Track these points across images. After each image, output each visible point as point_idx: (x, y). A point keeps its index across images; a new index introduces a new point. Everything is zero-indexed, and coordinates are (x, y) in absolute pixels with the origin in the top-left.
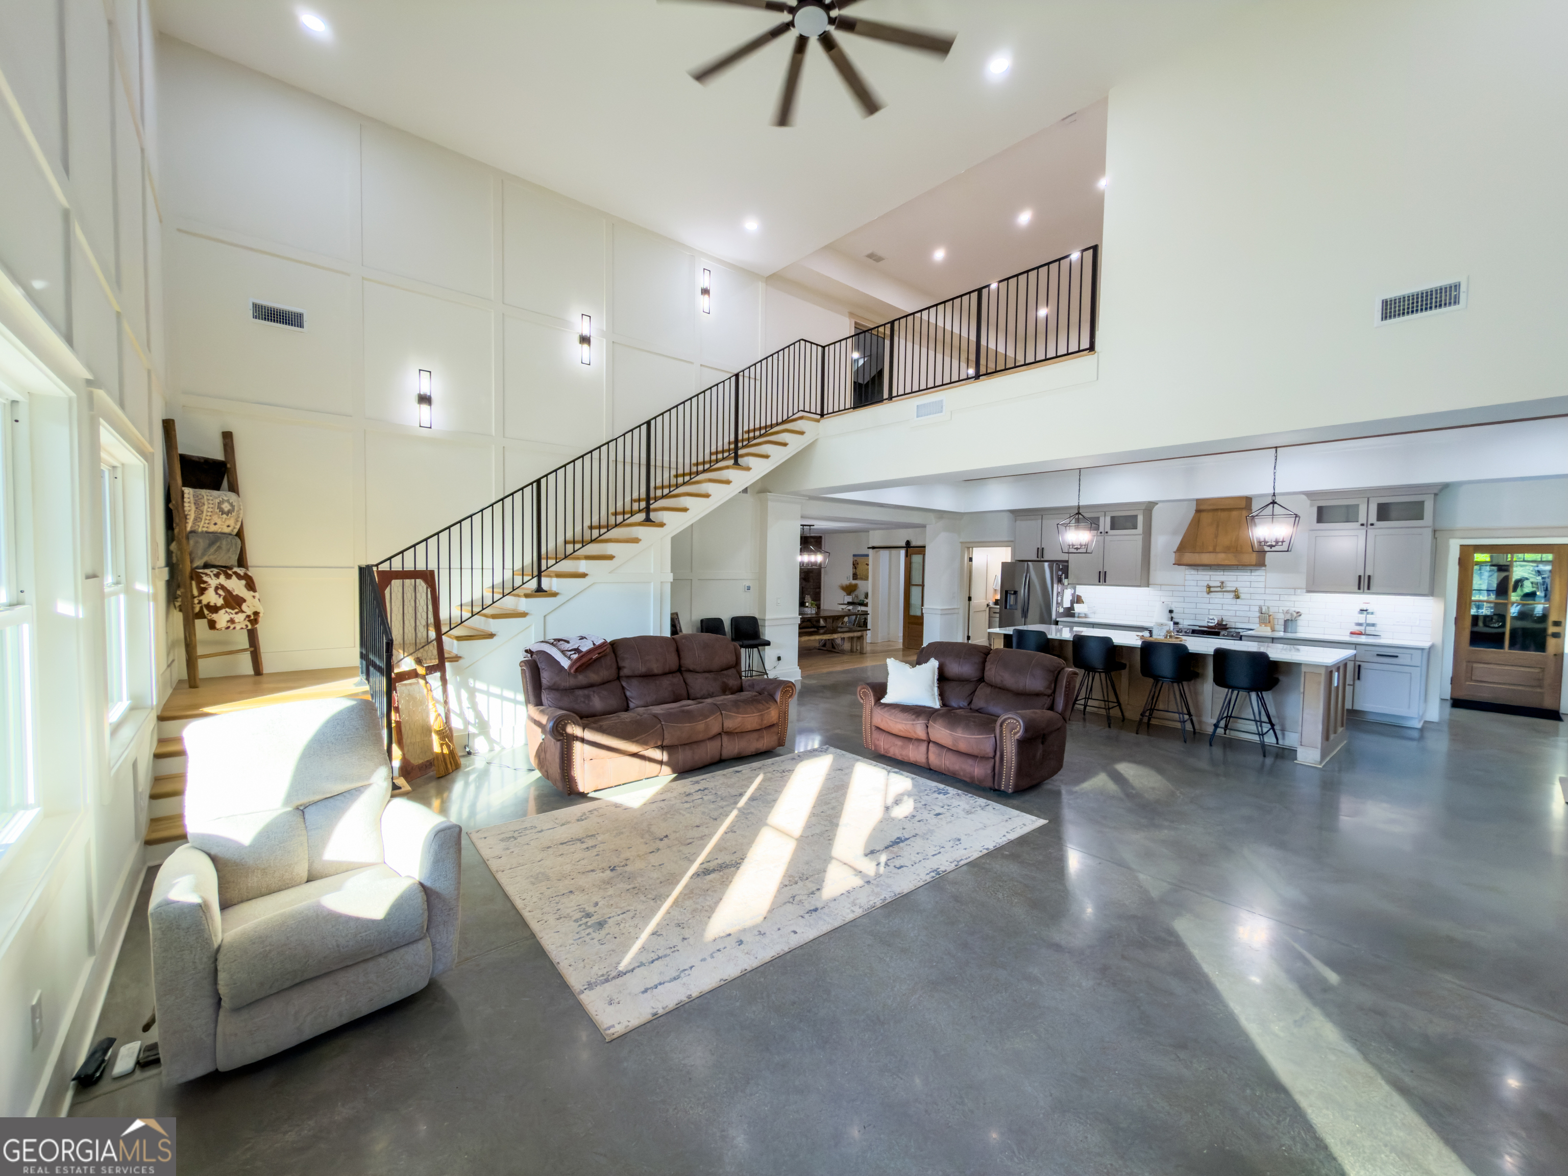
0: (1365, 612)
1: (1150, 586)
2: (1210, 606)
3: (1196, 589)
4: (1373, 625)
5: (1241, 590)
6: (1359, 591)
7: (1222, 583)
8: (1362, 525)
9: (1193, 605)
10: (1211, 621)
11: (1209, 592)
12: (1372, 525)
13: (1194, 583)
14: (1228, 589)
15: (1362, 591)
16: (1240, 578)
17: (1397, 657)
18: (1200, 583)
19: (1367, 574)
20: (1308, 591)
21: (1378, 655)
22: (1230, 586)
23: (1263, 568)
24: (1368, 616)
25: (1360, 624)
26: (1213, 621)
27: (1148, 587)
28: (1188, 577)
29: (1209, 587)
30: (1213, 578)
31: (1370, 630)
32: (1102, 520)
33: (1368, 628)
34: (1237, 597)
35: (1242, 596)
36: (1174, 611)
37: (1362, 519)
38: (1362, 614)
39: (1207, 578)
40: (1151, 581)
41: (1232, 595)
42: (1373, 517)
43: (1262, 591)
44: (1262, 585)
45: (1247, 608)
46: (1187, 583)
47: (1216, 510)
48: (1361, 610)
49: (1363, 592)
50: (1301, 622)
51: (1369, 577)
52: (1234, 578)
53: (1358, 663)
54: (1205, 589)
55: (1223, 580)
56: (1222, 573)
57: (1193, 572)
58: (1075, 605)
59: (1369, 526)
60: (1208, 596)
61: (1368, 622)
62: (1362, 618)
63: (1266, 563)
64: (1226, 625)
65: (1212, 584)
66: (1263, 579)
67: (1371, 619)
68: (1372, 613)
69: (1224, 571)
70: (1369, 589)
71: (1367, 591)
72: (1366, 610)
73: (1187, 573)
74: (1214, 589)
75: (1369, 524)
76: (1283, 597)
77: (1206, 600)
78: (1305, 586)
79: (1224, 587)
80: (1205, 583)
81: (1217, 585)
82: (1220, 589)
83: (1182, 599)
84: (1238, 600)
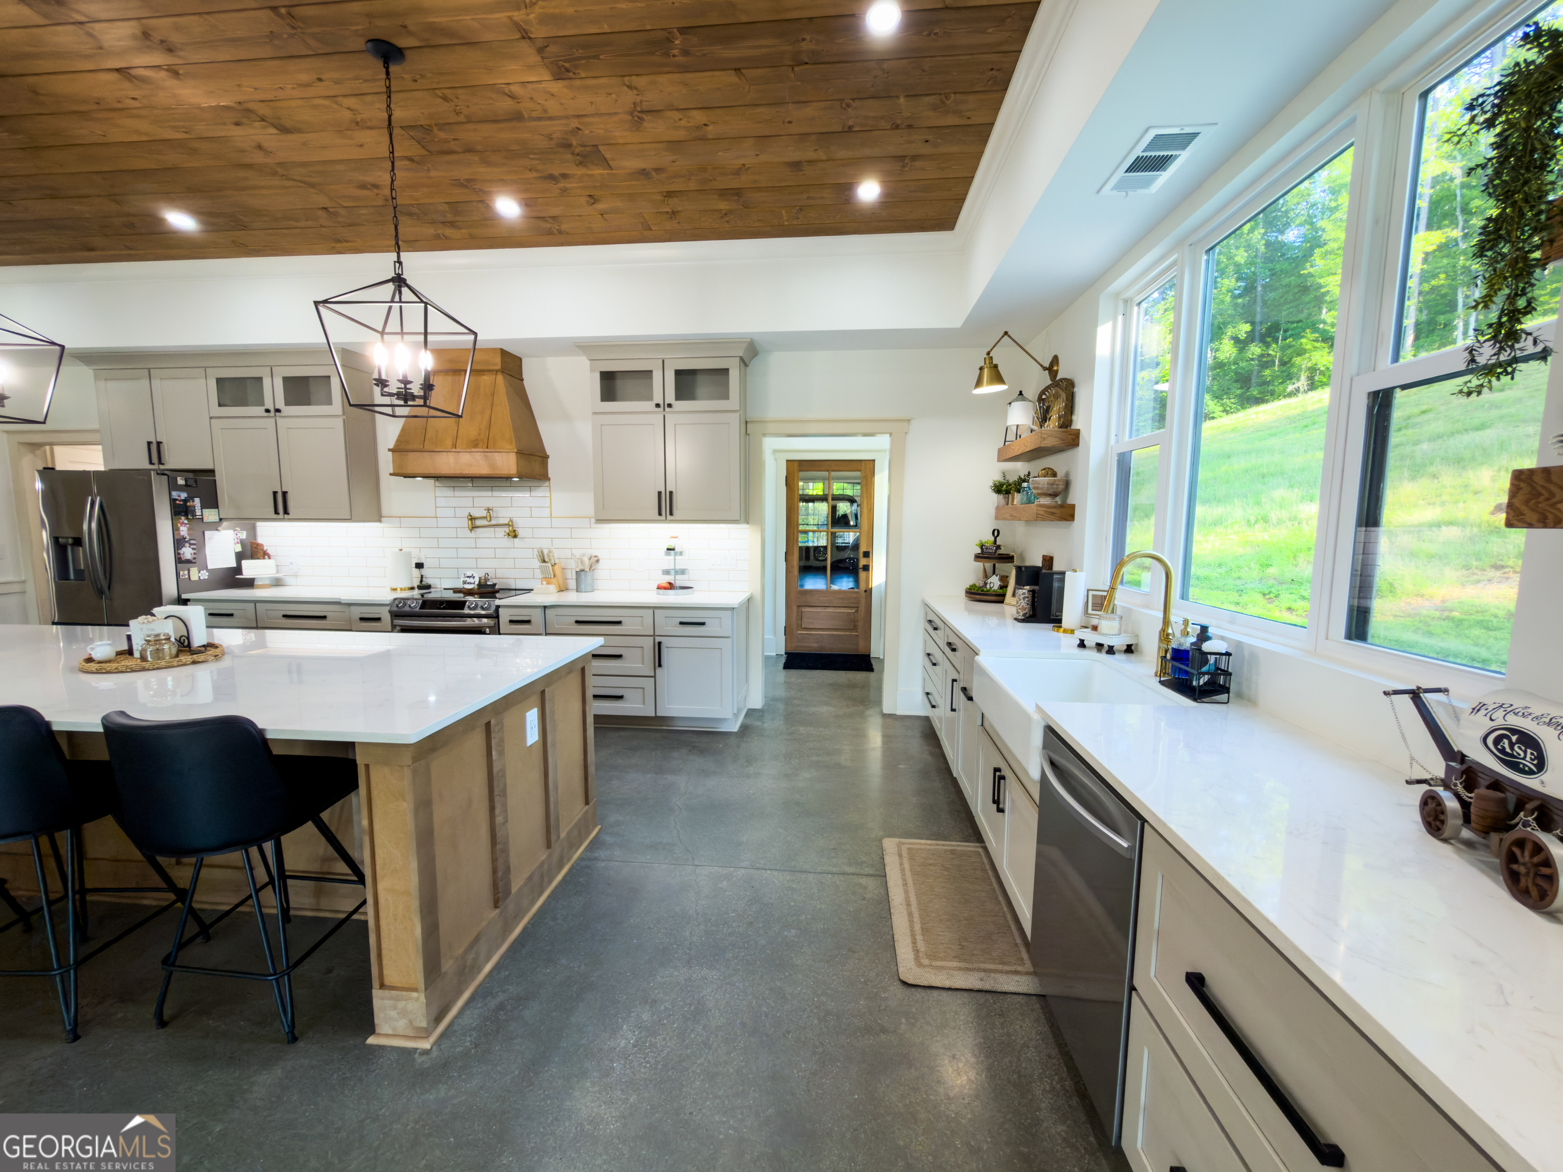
0: (672, 552)
1: (383, 519)
2: (470, 554)
3: (454, 522)
4: (683, 572)
5: (518, 523)
6: (660, 518)
7: (489, 510)
8: (658, 405)
9: (453, 553)
10: (469, 580)
11: (473, 528)
12: (670, 406)
13: (451, 512)
14: (502, 521)
15: (663, 517)
16: (515, 502)
17: (703, 624)
18: (458, 512)
19: (668, 490)
20: (599, 521)
21: (681, 623)
22: (502, 515)
23: (547, 484)
24: (677, 557)
25: (667, 572)
26: (471, 580)
27: (380, 521)
28: (441, 502)
29: (472, 519)
30: (478, 502)
31: (680, 581)
32: (267, 382)
33: (678, 577)
34: (513, 535)
35: (521, 532)
36: (425, 566)
37: (658, 396)
38: (669, 555)
39: (469, 502)
40: (385, 511)
41: (506, 531)
42: (671, 397)
43: (547, 522)
44: (546, 512)
45: (525, 553)
46: (440, 513)
48: (668, 549)
49: (667, 520)
50: (601, 572)
51: (671, 493)
52: (507, 502)
53: (658, 639)
54: (466, 523)
55: (490, 505)
56: (489, 494)
57: (448, 492)
58: (245, 563)
59: (667, 408)
60: (473, 535)
61: (677, 567)
62: (668, 562)
63: (550, 476)
64: (495, 585)
65: (476, 514)
66: (547, 502)
67: (680, 563)
68: (681, 554)
69: (492, 488)
70: (671, 514)
71: (669, 517)
72: (673, 549)
73: (439, 493)
74: (478, 523)
75: (667, 404)
76: (576, 533)
77: (472, 543)
78: (594, 512)
79: (487, 518)
80: (467, 512)
81: (485, 515)
82: (486, 521)
83: (434, 542)
84: (516, 540)
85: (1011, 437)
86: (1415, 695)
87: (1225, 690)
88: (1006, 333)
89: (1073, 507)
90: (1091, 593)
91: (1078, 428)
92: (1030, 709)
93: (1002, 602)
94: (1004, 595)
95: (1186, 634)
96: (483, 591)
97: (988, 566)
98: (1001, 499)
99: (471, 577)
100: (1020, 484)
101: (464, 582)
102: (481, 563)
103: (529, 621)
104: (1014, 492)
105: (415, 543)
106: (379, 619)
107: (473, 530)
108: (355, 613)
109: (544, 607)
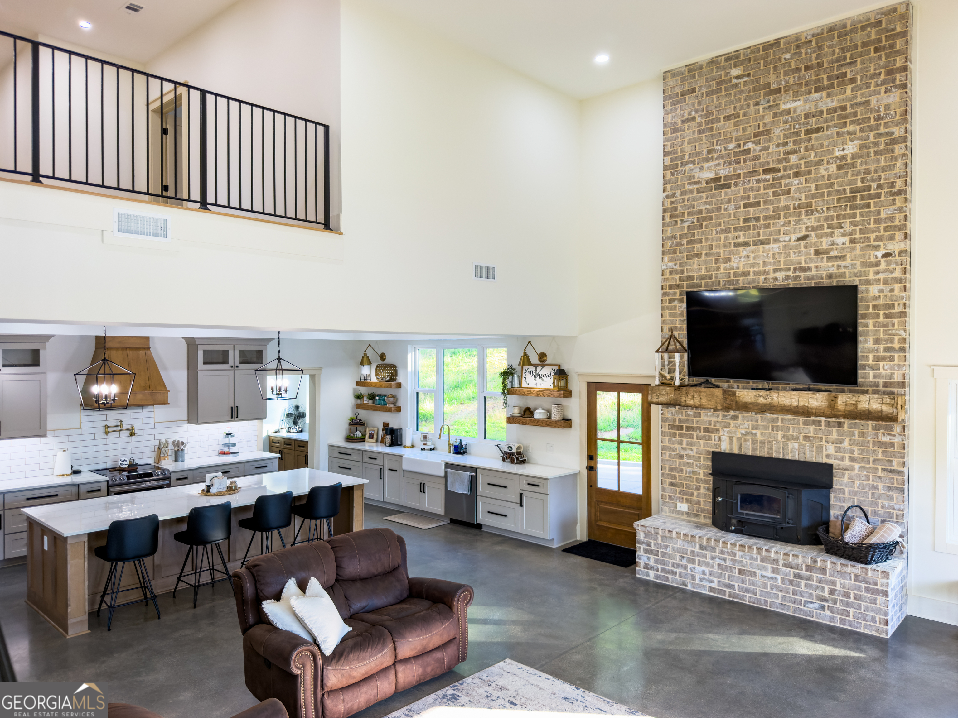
0: (230, 436)
1: (46, 435)
2: (107, 447)
3: (93, 430)
4: (234, 445)
5: (136, 427)
6: (231, 419)
7: (121, 422)
8: (232, 367)
9: (91, 449)
13: (91, 425)
14: (126, 427)
15: (233, 419)
16: (134, 416)
17: (266, 466)
18: (97, 424)
19: (235, 406)
21: (256, 468)
22: (126, 425)
23: (167, 405)
25: (224, 446)
28: (84, 419)
29: (106, 427)
33: (231, 447)
34: (132, 434)
35: (137, 432)
37: (231, 362)
39: (104, 418)
41: (128, 433)
42: (237, 361)
43: (152, 426)
45: (140, 444)
46: (83, 425)
47: (126, 348)
48: (227, 434)
49: (234, 421)
51: (238, 407)
52: (128, 416)
54: (102, 430)
55: (118, 419)
57: (90, 413)
59: (236, 368)
62: (226, 441)
66: (151, 414)
67: (232, 440)
70: (237, 417)
71: (236, 419)
72: (230, 434)
73: (83, 414)
74: (110, 429)
75: (235, 365)
76: (169, 430)
77: (104, 441)
78: (186, 418)
79: (120, 426)
80: (103, 424)
81: (115, 424)
82: (119, 428)
83: (78, 444)
84: (133, 437)
85: (362, 378)
86: (497, 445)
87: (466, 452)
88: (370, 345)
89: (400, 407)
90: (423, 435)
91: (400, 382)
92: (440, 462)
93: (364, 441)
94: (365, 439)
95: (456, 442)
96: (131, 468)
97: (353, 428)
98: (359, 401)
99: (125, 461)
100: (372, 397)
101: (122, 464)
102: (110, 453)
103: (186, 478)
104: (365, 399)
105: (65, 446)
106: (99, 490)
107: (107, 434)
108: (83, 489)
109: (193, 470)
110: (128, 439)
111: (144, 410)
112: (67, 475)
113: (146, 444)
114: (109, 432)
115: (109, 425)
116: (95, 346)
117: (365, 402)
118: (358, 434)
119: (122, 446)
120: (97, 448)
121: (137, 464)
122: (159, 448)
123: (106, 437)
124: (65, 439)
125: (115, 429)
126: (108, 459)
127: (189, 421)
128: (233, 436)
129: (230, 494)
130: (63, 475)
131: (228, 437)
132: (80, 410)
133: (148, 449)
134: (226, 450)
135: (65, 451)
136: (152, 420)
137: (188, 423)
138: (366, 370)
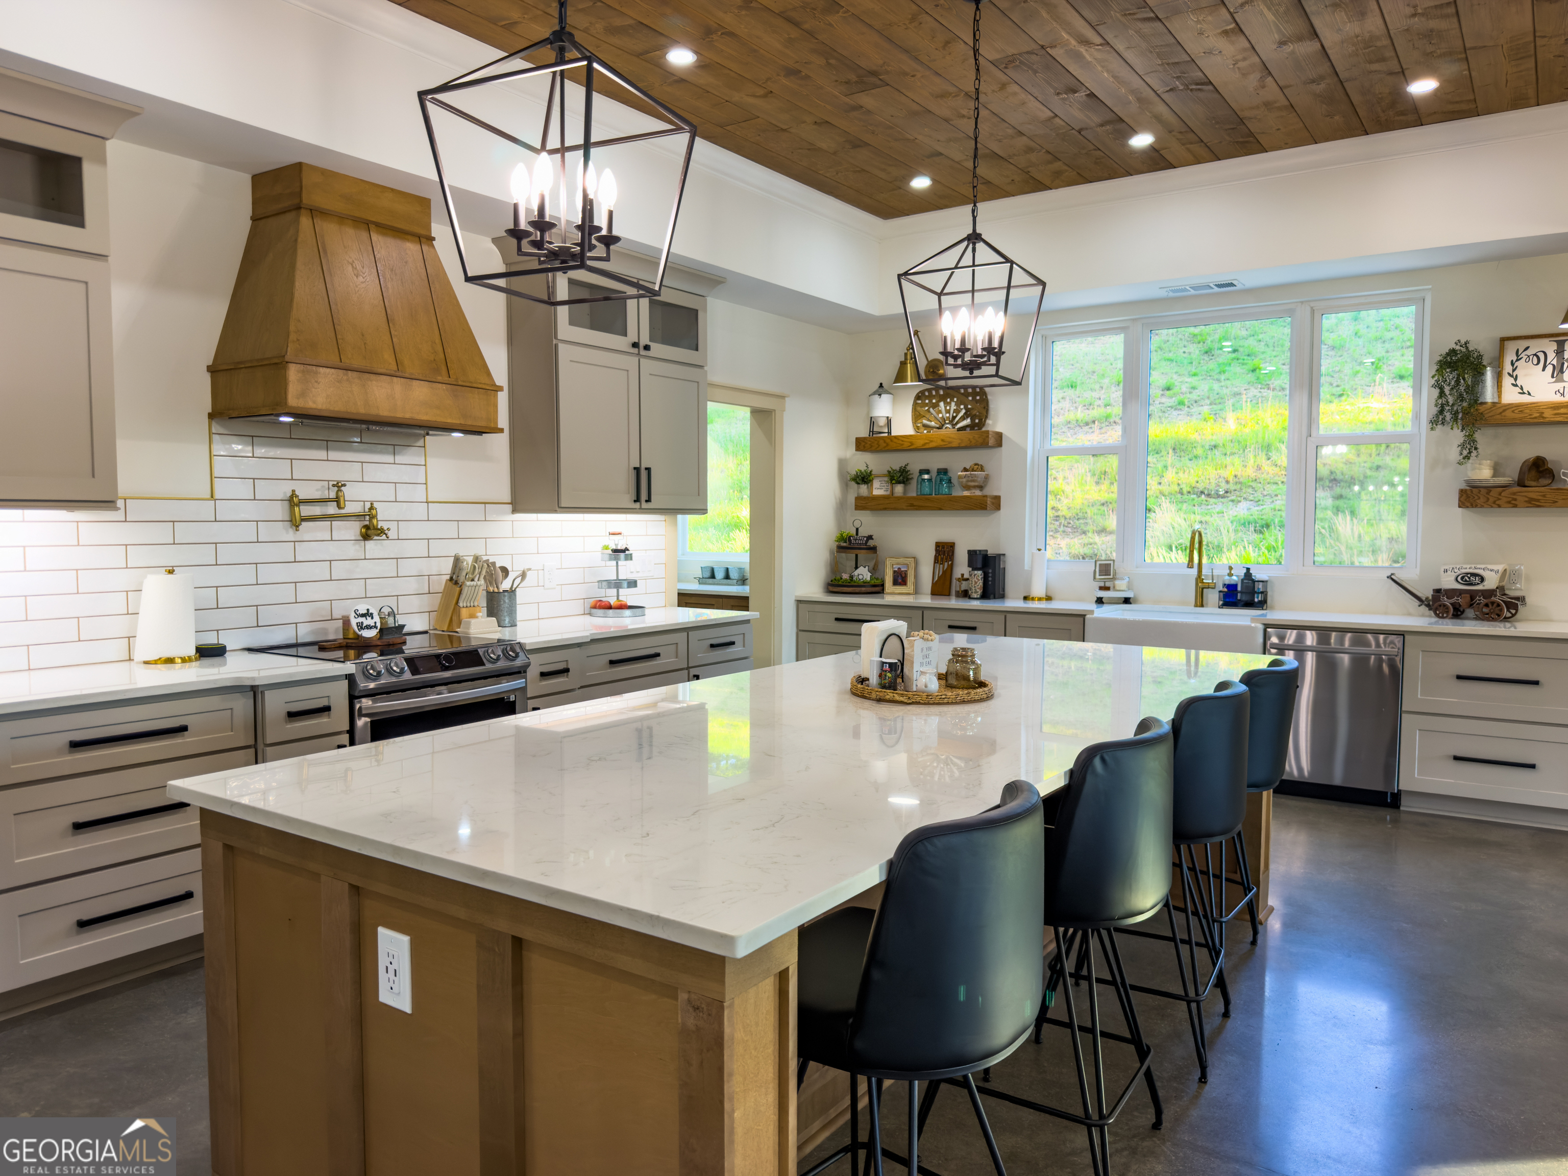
0: (622, 555)
2: (297, 572)
3: (249, 510)
4: (633, 584)
5: (381, 511)
6: (637, 505)
7: (339, 486)
8: (635, 345)
9: (247, 575)
11: (295, 523)
12: (647, 348)
13: (244, 489)
16: (372, 472)
17: (732, 643)
18: (263, 489)
19: (643, 466)
21: (711, 646)
22: (353, 497)
24: (624, 562)
25: (605, 585)
26: (368, 621)
28: (223, 466)
29: (293, 501)
31: (628, 596)
34: (370, 533)
37: (631, 332)
38: (612, 559)
39: (283, 468)
41: (358, 527)
42: (647, 336)
43: (420, 511)
46: (221, 488)
48: (616, 551)
51: (649, 471)
52: (360, 471)
53: (693, 672)
54: (280, 511)
56: (322, 454)
57: (238, 446)
59: (643, 351)
62: (612, 570)
65: (298, 491)
66: (420, 476)
67: (627, 570)
69: (327, 444)
70: (648, 500)
71: (644, 506)
72: (623, 551)
73: (219, 448)
74: (306, 510)
75: (642, 344)
76: (467, 529)
77: (286, 552)
78: (507, 497)
79: (337, 501)
80: (285, 489)
81: (317, 495)
82: (332, 509)
83: (206, 554)
84: (370, 544)
85: (873, 428)
89: (998, 497)
90: (1098, 563)
91: (998, 430)
93: (882, 592)
94: (882, 584)
96: (389, 639)
97: (848, 559)
98: (863, 490)
99: (368, 614)
100: (900, 476)
101: (361, 626)
102: (306, 592)
103: (566, 671)
104: (876, 483)
105: (171, 557)
106: (327, 709)
107: (296, 526)
108: (275, 704)
109: (579, 645)
110: (353, 549)
111: (399, 459)
112: (184, 660)
113: (407, 567)
114: (304, 519)
115: (302, 495)
116: (249, 212)
117: (876, 492)
118: (863, 573)
119: (340, 570)
120: (266, 573)
121: (402, 627)
122: (454, 580)
123: (290, 535)
124: (163, 533)
125: (316, 510)
126: (301, 613)
127: (518, 504)
128: (629, 558)
129: (963, 702)
130: (170, 661)
131: (617, 559)
132: (211, 434)
133: (411, 585)
134: (611, 596)
135: (171, 572)
136: (419, 493)
137: (515, 511)
138: (883, 408)
